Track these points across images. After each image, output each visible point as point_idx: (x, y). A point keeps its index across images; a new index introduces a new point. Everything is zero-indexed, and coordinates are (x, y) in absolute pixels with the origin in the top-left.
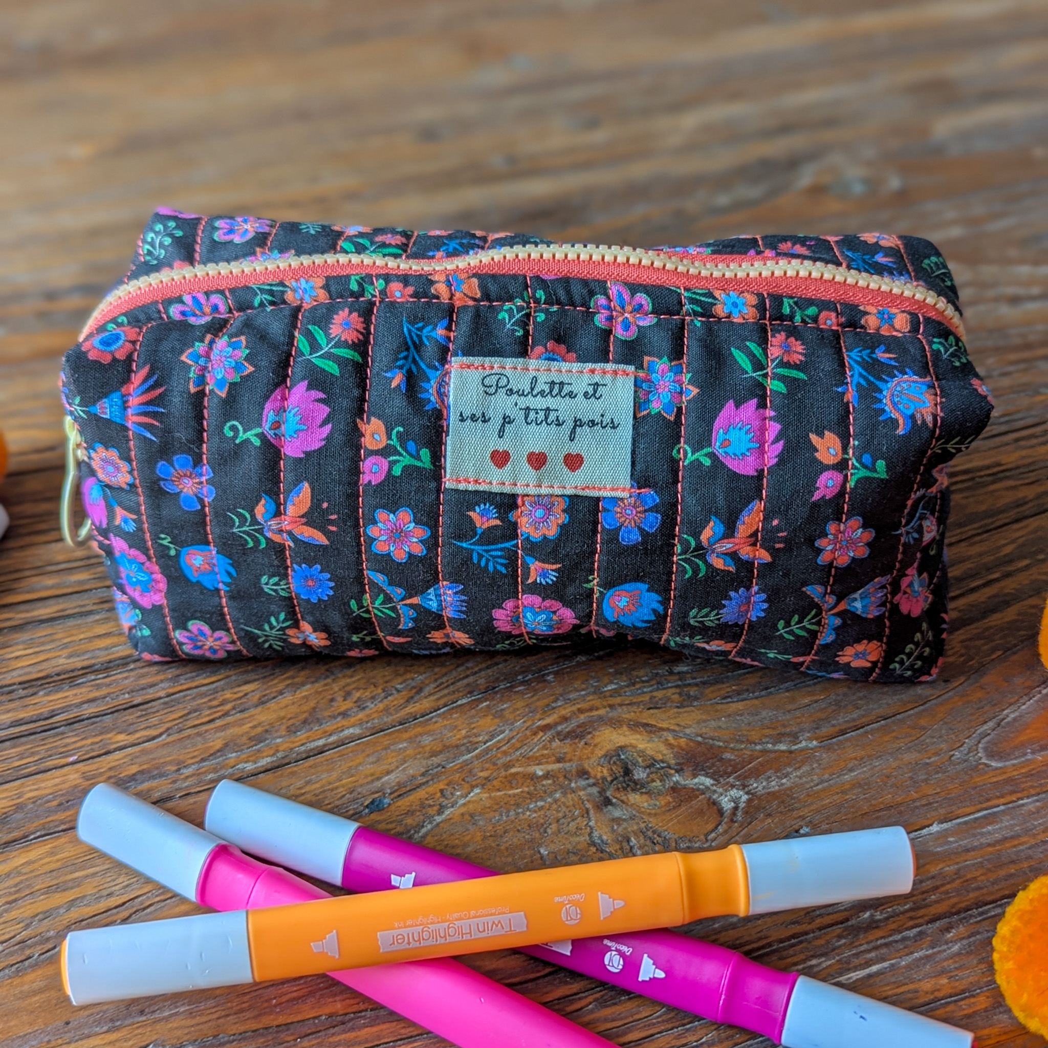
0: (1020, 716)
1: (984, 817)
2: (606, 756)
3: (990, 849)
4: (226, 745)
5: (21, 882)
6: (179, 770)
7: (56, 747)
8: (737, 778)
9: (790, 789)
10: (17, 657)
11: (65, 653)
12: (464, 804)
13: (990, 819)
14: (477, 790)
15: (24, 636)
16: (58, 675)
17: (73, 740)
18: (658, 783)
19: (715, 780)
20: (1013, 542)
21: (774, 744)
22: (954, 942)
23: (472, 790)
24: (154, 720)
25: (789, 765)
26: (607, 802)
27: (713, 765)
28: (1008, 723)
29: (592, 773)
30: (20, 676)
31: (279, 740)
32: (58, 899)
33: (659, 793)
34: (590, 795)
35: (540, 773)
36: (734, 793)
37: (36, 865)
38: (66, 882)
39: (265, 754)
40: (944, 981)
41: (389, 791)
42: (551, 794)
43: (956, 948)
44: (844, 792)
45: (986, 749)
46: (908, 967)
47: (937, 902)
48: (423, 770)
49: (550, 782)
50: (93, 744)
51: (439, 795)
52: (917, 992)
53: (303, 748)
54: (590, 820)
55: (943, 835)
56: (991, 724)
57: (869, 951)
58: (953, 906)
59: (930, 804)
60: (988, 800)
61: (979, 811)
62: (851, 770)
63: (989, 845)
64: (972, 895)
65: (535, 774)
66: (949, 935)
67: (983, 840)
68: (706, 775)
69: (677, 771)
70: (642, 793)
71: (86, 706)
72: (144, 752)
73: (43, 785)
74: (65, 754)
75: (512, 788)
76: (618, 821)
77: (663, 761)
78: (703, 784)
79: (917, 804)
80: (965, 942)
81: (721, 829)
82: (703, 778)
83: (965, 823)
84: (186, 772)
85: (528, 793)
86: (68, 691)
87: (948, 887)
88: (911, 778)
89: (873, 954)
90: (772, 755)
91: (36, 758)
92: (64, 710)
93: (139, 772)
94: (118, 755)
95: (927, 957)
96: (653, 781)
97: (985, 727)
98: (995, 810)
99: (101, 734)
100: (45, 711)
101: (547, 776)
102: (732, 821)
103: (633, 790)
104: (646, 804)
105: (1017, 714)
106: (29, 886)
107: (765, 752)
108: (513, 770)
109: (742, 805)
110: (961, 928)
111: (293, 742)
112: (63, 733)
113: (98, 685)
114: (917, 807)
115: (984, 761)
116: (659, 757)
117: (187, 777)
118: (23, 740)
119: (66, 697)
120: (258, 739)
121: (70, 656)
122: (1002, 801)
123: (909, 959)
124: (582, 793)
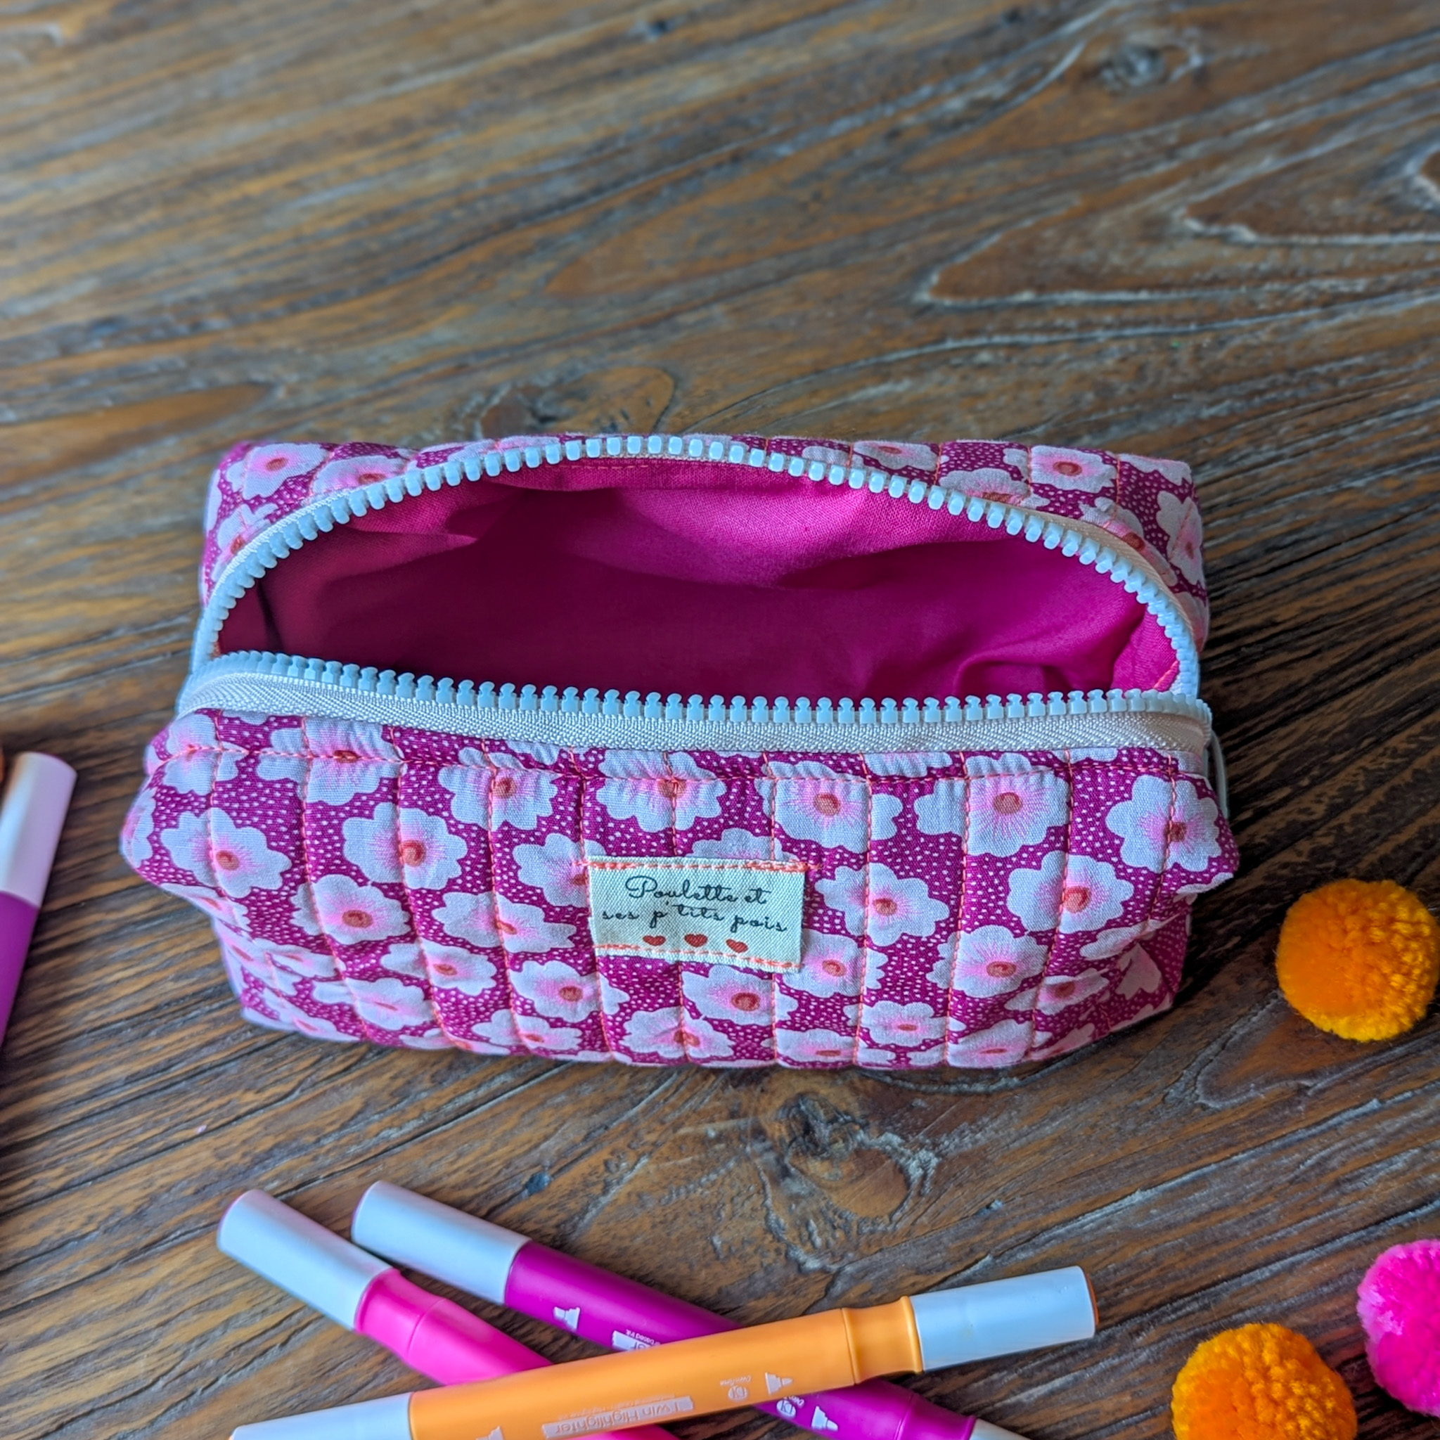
0: (1250, 1034)
1: (1193, 1181)
2: (784, 1106)
3: (1194, 1226)
4: (366, 1105)
5: (170, 1298)
6: (318, 1141)
7: (180, 1113)
8: (928, 1135)
9: (984, 1149)
10: (118, 981)
11: (170, 973)
12: (631, 1181)
13: (1197, 1184)
14: (644, 1161)
15: (120, 949)
16: (168, 1004)
17: (199, 1101)
18: (840, 1145)
19: (903, 1137)
20: (1274, 758)
21: (970, 1085)
22: (1142, 1348)
23: (638, 1161)
24: (283, 1069)
25: (985, 1113)
26: (785, 1173)
27: (902, 1116)
28: (1235, 1045)
29: (769, 1131)
30: (126, 1009)
31: (424, 1095)
32: (211, 1319)
33: (841, 1159)
34: (766, 1163)
35: (712, 1134)
36: (923, 1154)
37: (183, 1276)
38: (216, 1296)
39: (410, 1116)
40: (1127, 1398)
41: (548, 1163)
42: (724, 1165)
43: (1143, 1356)
44: (1043, 1152)
45: (1205, 1083)
46: (1092, 1382)
47: (1129, 1297)
48: (584, 1132)
49: (723, 1146)
50: (221, 1107)
51: (602, 1168)
52: (1097, 1412)
53: (450, 1107)
54: (766, 1197)
55: (1145, 1207)
56: (1215, 1047)
57: (1053, 1362)
58: (1146, 1302)
59: (1135, 1164)
60: (1199, 1158)
61: (1187, 1173)
62: (1053, 1119)
63: (1193, 1220)
64: (1167, 1288)
65: (706, 1135)
66: (1139, 1340)
67: (1190, 1213)
68: (894, 1132)
69: (863, 1127)
70: (823, 1159)
71: (205, 1051)
72: (278, 1117)
73: (174, 1167)
74: (192, 1123)
75: (682, 1156)
76: (796, 1198)
77: (847, 1113)
78: (889, 1143)
79: (1122, 1165)
80: (1154, 1348)
81: (907, 1207)
82: (890, 1135)
83: (1171, 1190)
84: (328, 1143)
85: (700, 1162)
86: (182, 1030)
87: (1144, 1277)
88: (1119, 1129)
89: (1057, 1365)
90: (967, 1100)
91: (161, 1129)
92: (181, 1058)
93: (277, 1146)
94: (249, 1123)
95: (1113, 1369)
96: (836, 1141)
97: (1208, 1051)
98: (1206, 1170)
99: (228, 1091)
100: (160, 1059)
101: (719, 1139)
102: (920, 1195)
103: (814, 1155)
104: (826, 1175)
105: (1246, 1030)
106: (178, 1303)
107: (961, 1094)
108: (683, 1131)
109: (931, 1172)
110: (1152, 1330)
111: (439, 1098)
112: (184, 1092)
113: (214, 1020)
114: (1120, 1170)
115: (1201, 1100)
116: (843, 1107)
117: (329, 1151)
118: (142, 1100)
119: (182, 1040)
120: (401, 1095)
121: (178, 978)
122: (1215, 1158)
123: (1095, 1370)
124: (757, 1161)
